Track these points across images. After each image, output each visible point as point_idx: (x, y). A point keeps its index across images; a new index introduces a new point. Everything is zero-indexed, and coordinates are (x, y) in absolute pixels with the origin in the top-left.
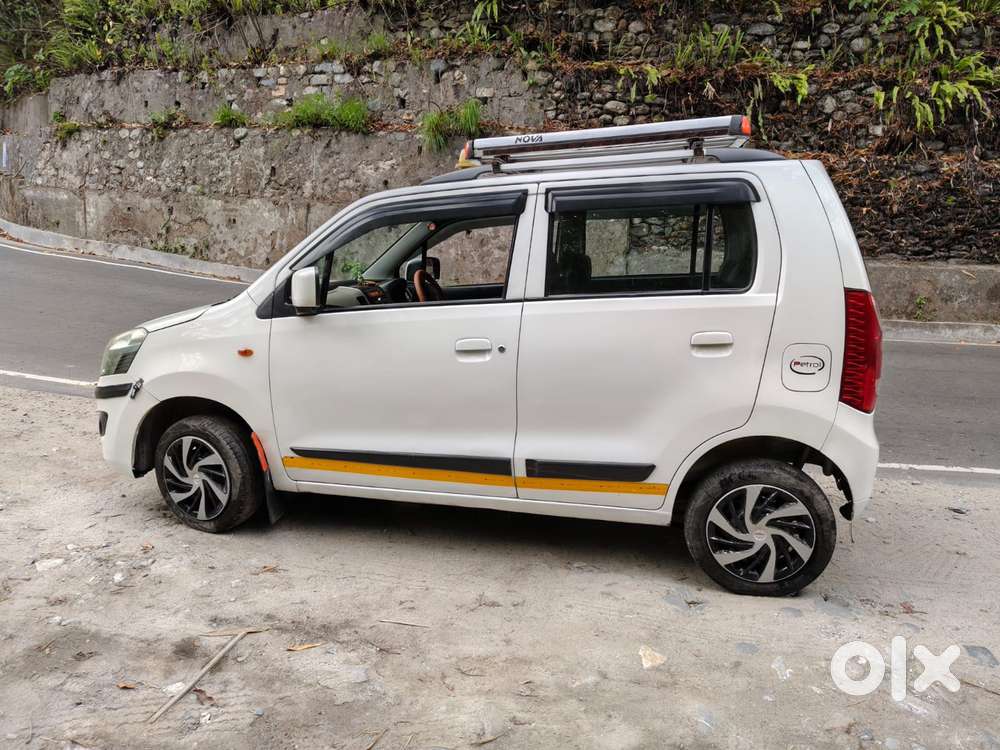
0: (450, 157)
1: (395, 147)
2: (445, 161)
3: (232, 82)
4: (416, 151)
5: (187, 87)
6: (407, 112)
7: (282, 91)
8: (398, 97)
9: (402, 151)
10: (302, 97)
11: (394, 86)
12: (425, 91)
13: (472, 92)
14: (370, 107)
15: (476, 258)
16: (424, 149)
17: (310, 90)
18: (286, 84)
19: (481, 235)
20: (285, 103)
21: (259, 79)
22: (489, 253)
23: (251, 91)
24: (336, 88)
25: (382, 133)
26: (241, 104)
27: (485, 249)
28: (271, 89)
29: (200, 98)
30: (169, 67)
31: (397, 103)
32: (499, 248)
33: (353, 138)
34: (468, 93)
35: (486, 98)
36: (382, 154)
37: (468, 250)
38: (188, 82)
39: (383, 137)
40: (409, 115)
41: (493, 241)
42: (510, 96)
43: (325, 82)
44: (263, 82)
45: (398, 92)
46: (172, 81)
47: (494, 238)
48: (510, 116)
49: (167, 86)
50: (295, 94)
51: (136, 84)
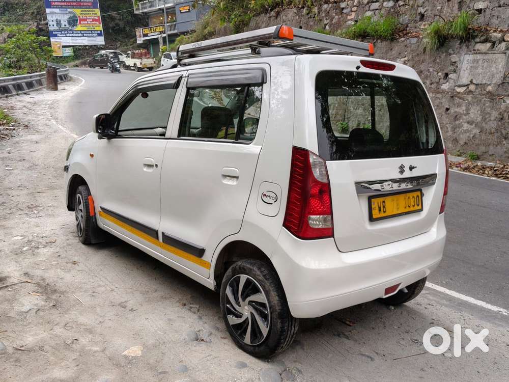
0: (444, 54)
1: (409, 49)
2: (440, 57)
3: (328, 12)
4: (422, 50)
5: (307, 17)
6: (424, 23)
7: (353, 16)
8: (420, 13)
9: (412, 51)
10: (363, 19)
11: (418, 6)
12: (438, 8)
13: (471, 5)
14: (401, 22)
15: (449, 129)
16: (428, 49)
17: (369, 14)
18: (356, 11)
19: (456, 112)
20: (353, 23)
21: (343, 9)
22: (460, 126)
23: (337, 17)
24: (383, 11)
25: (403, 39)
26: (330, 26)
27: (457, 122)
28: (347, 15)
29: (312, 23)
30: (300, 6)
31: (418, 17)
32: (468, 123)
33: (384, 43)
34: (469, 7)
35: (481, 9)
36: (400, 54)
37: (445, 122)
38: (308, 14)
39: (403, 42)
40: (424, 25)
41: (465, 117)
42: (500, 6)
43: (377, 7)
44: (345, 11)
45: (422, 10)
46: (300, 14)
47: (465, 115)
48: (497, 22)
49: (297, 17)
50: (360, 17)
51: (284, 17)
